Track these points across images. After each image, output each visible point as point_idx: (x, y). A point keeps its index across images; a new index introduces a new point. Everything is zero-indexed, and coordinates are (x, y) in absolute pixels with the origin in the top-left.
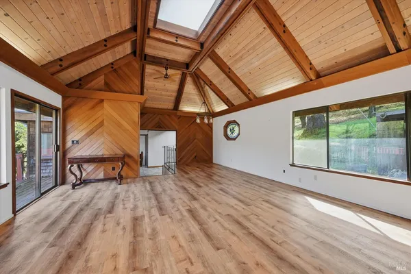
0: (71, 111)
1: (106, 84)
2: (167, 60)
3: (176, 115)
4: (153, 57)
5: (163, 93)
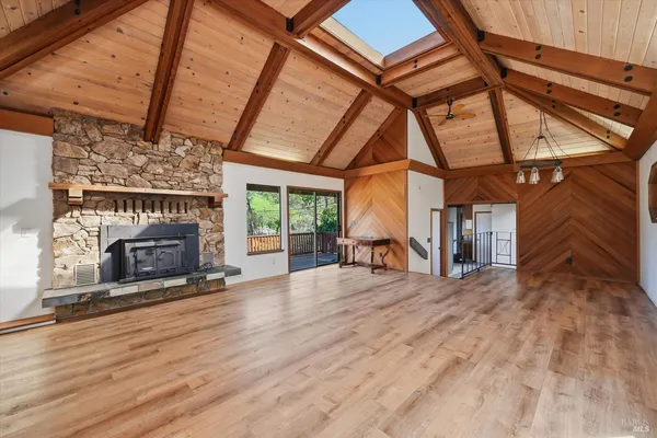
0: (350, 192)
1: (374, 157)
2: (448, 89)
3: (512, 172)
4: (427, 96)
5: (472, 139)
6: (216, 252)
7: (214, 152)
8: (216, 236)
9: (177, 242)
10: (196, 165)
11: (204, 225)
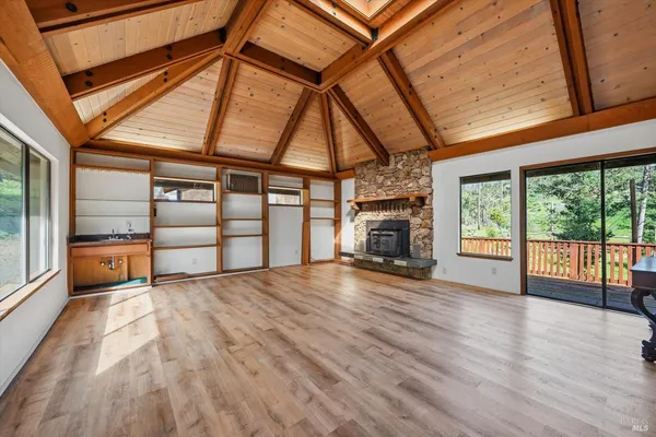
6: (423, 245)
7: (422, 157)
8: (424, 231)
9: (392, 233)
10: (408, 173)
11: (415, 221)
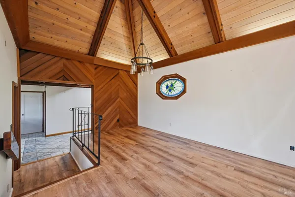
3: (92, 64)
